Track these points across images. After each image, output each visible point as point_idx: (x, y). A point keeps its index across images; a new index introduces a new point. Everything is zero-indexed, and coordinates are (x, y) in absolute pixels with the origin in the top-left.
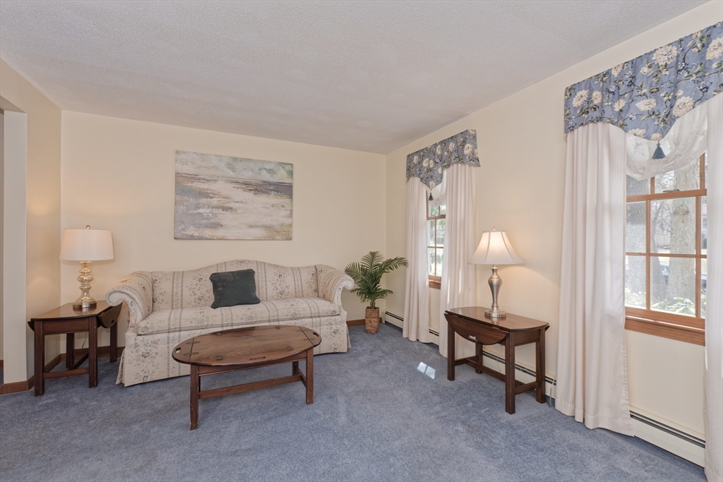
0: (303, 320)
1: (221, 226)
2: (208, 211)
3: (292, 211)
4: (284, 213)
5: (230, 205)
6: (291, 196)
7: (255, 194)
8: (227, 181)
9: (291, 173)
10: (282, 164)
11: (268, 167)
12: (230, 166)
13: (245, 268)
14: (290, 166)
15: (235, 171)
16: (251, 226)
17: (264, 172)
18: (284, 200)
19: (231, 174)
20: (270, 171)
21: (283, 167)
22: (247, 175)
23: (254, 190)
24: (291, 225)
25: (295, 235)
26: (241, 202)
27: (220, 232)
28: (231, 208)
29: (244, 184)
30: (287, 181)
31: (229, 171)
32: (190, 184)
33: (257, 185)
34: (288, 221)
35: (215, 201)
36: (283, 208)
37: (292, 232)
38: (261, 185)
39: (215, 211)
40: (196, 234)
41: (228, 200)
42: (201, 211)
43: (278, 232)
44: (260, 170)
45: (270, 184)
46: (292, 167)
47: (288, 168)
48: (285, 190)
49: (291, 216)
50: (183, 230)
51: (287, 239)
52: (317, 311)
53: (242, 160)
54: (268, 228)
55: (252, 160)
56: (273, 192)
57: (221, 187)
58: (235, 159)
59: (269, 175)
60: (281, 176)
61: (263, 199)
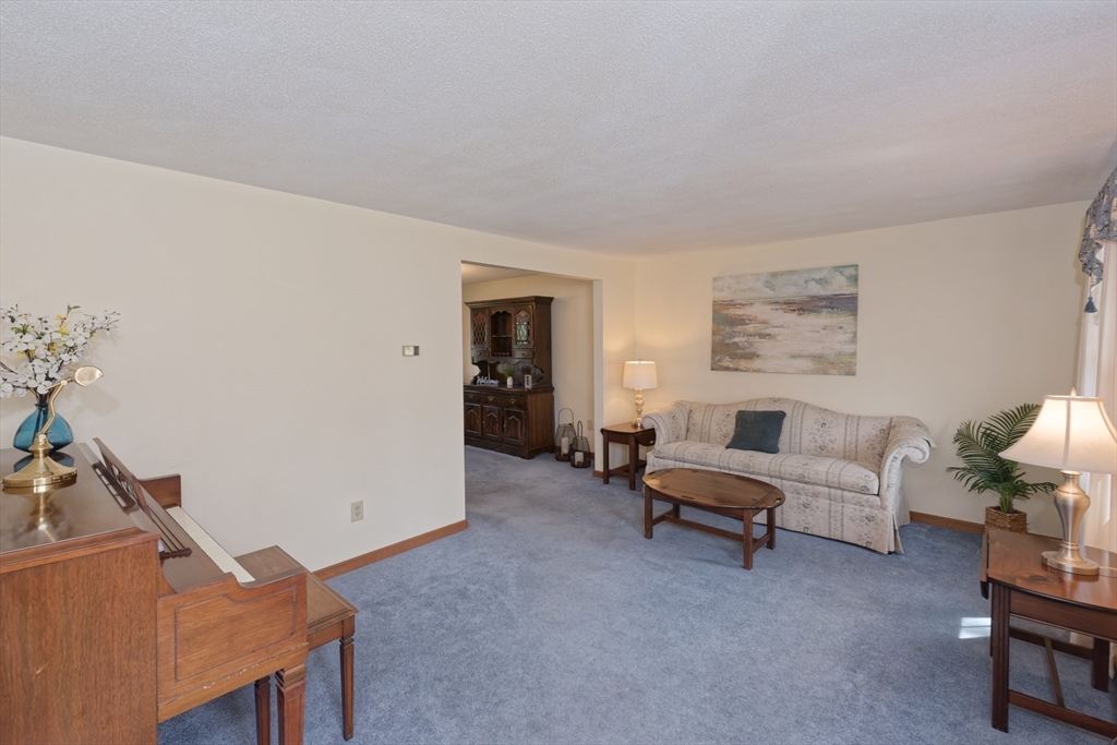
0: (815, 487)
1: (758, 356)
2: (743, 339)
3: (855, 335)
4: (842, 337)
5: (768, 331)
6: (854, 312)
7: (799, 315)
8: (764, 303)
9: (854, 279)
10: (839, 269)
11: (817, 276)
12: (769, 285)
13: (777, 409)
14: (852, 269)
15: (773, 290)
16: (794, 357)
17: (813, 284)
18: (844, 319)
19: (770, 293)
20: (820, 281)
21: (841, 273)
22: (790, 292)
23: (799, 310)
24: (854, 354)
25: (859, 369)
26: (782, 326)
27: (756, 364)
28: (769, 335)
29: (785, 304)
30: (848, 290)
31: (767, 290)
32: (726, 312)
33: (801, 302)
34: (849, 348)
35: (750, 328)
36: (841, 331)
37: (855, 364)
38: (807, 302)
39: (751, 339)
40: (731, 366)
41: (766, 326)
42: (736, 340)
43: (833, 364)
44: (806, 282)
45: (821, 299)
46: (857, 270)
47: (851, 271)
48: (846, 304)
49: (854, 340)
50: (719, 361)
51: (847, 374)
52: (836, 480)
53: (782, 274)
54: (818, 358)
55: (796, 271)
56: (825, 310)
57: (759, 311)
58: (774, 275)
59: (818, 286)
60: (839, 286)
61: (810, 321)
